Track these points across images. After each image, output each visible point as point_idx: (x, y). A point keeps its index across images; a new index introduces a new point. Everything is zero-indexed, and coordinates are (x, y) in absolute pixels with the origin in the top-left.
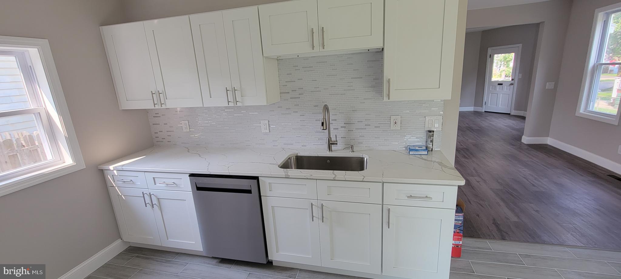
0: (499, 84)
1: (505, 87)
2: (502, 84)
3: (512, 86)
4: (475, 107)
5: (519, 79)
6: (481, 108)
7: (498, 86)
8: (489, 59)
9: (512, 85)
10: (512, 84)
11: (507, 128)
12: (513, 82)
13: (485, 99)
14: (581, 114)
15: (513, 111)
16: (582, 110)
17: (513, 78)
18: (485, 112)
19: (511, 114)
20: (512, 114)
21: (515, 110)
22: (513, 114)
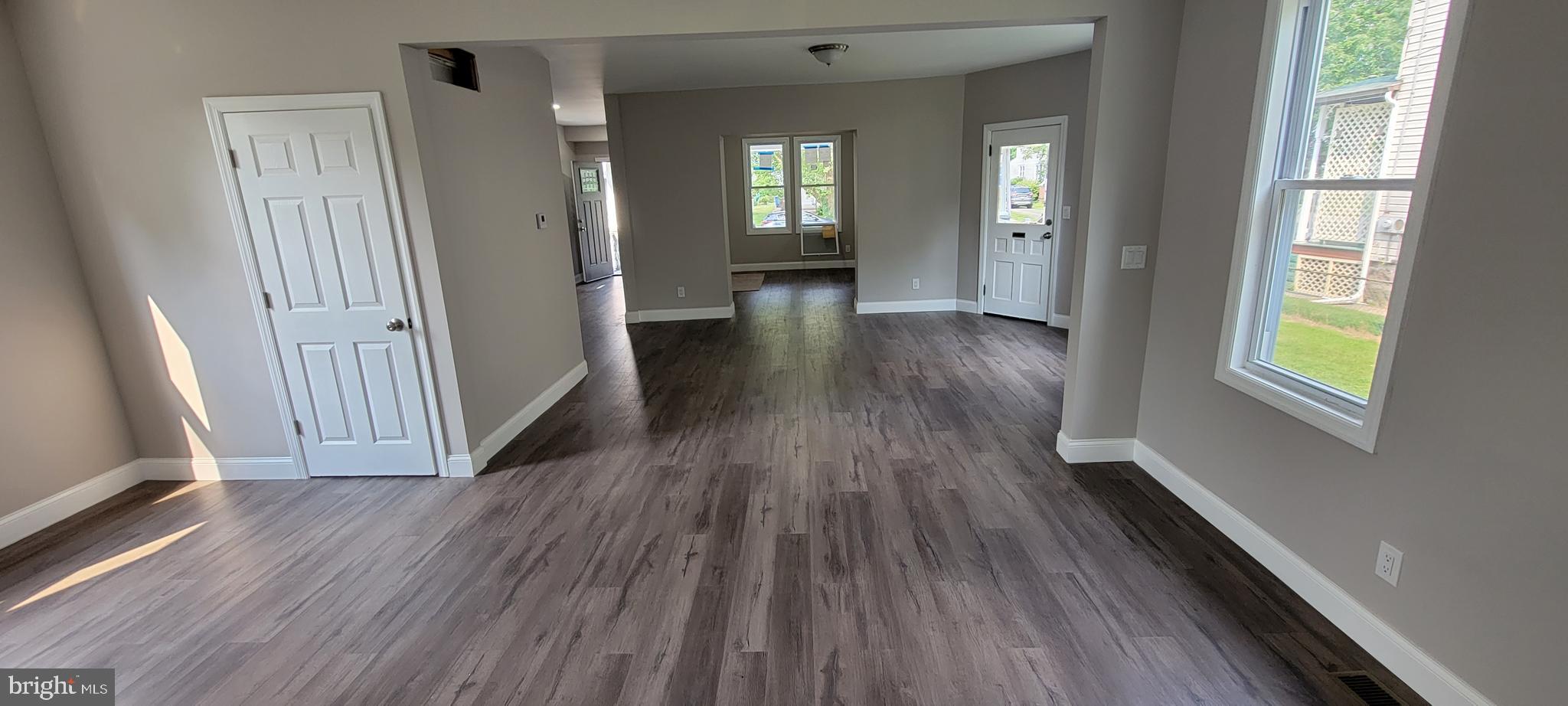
0: (1015, 235)
1: (1031, 242)
2: (1022, 235)
3: (1048, 242)
4: (959, 301)
5: (1065, 221)
6: (975, 303)
7: (1014, 240)
8: (987, 160)
9: (1049, 238)
10: (1047, 236)
11: (1024, 382)
12: (1049, 229)
13: (983, 279)
14: (1233, 374)
15: (1054, 315)
16: (1234, 363)
17: (1048, 218)
18: (985, 314)
19: (1048, 324)
20: (1052, 323)
21: (1056, 313)
22: (1052, 325)
